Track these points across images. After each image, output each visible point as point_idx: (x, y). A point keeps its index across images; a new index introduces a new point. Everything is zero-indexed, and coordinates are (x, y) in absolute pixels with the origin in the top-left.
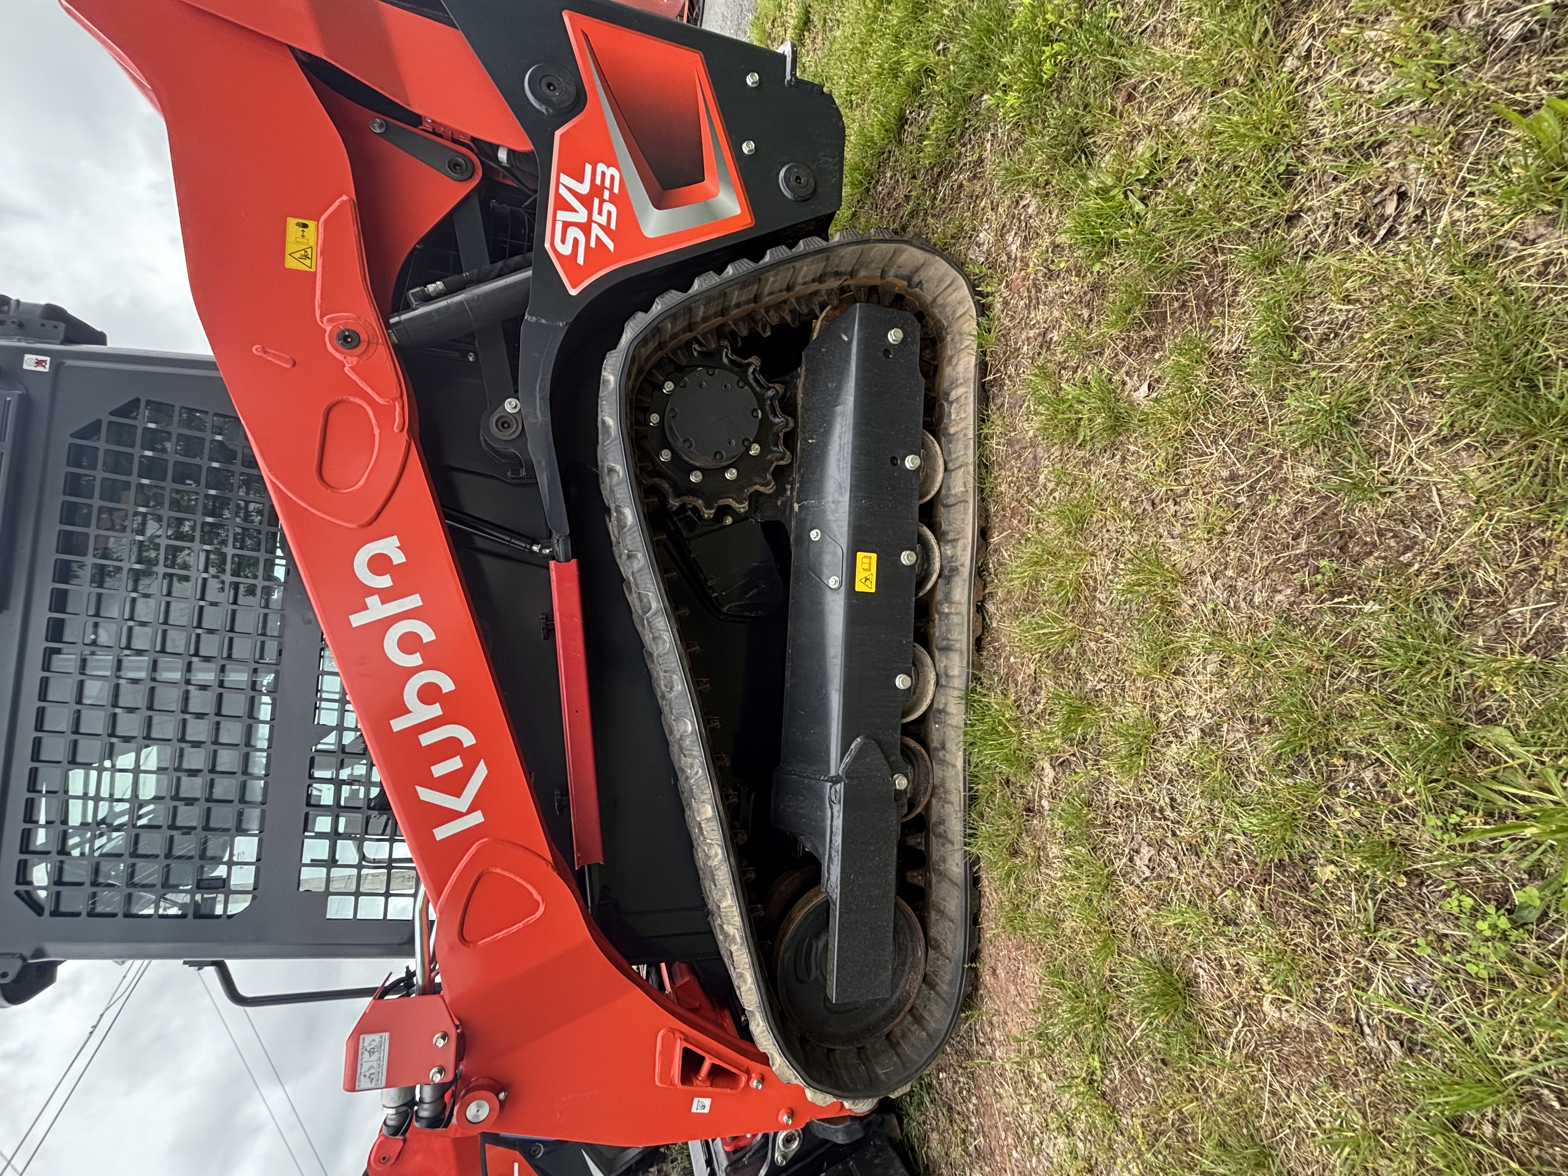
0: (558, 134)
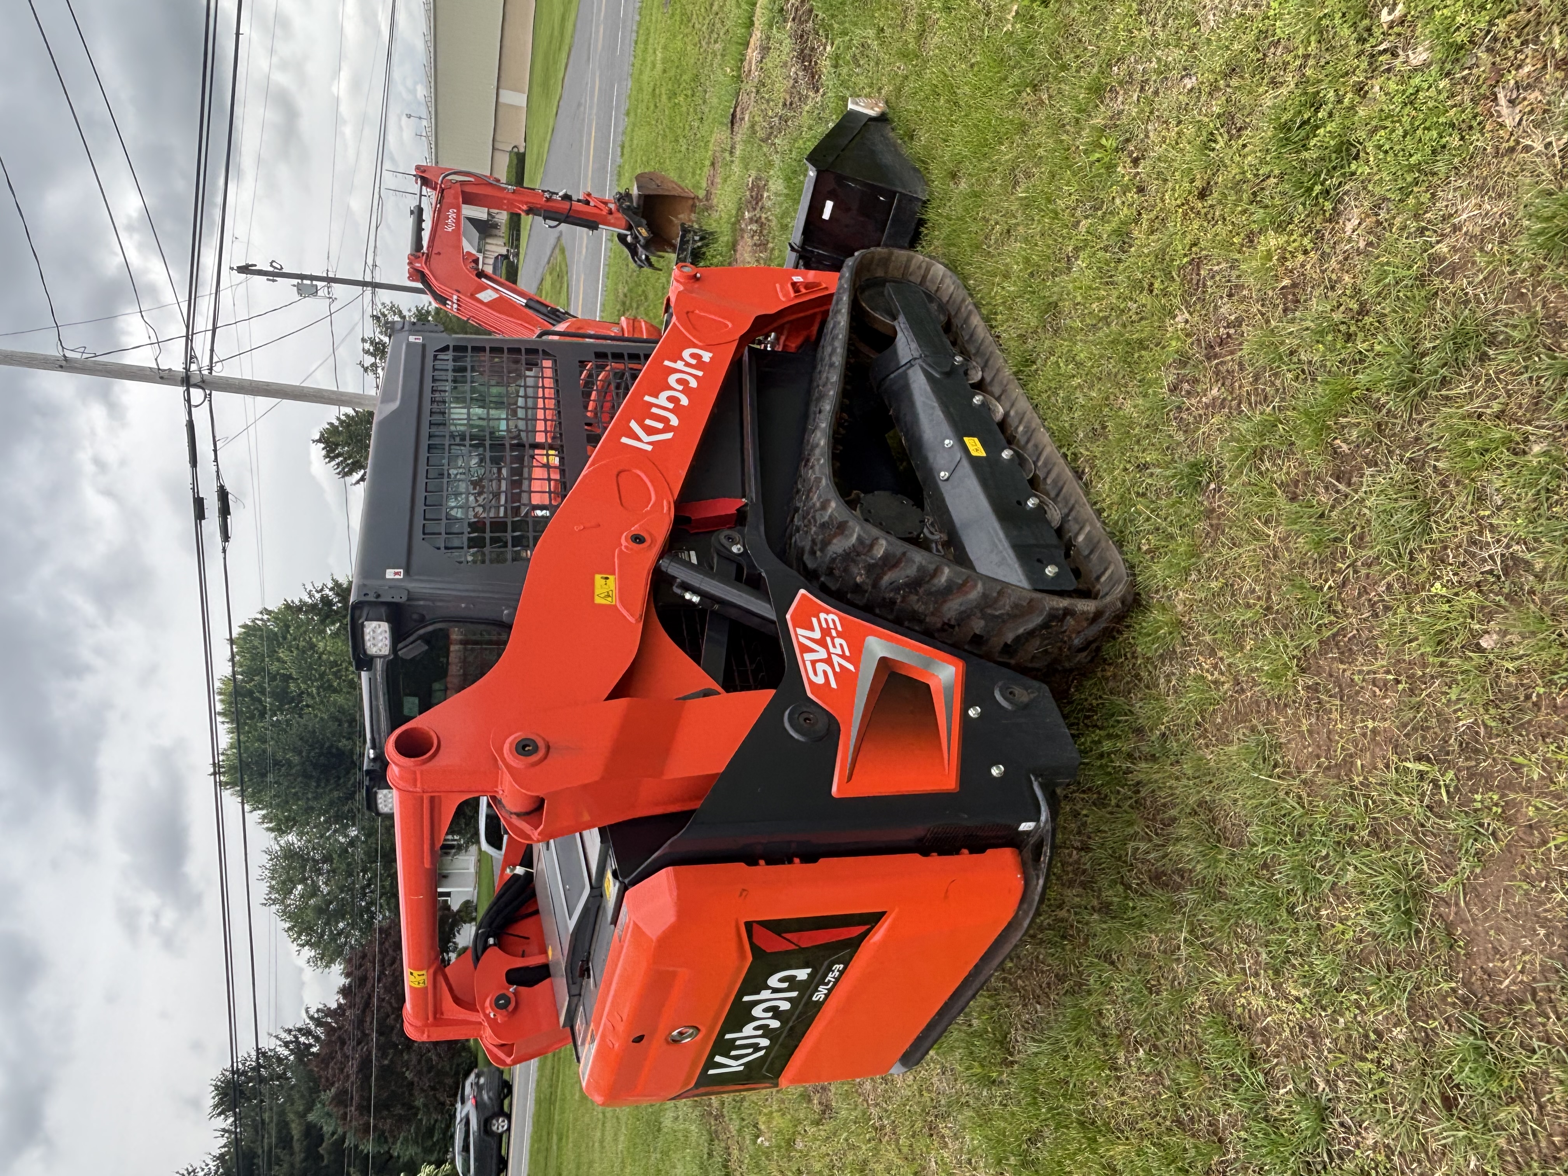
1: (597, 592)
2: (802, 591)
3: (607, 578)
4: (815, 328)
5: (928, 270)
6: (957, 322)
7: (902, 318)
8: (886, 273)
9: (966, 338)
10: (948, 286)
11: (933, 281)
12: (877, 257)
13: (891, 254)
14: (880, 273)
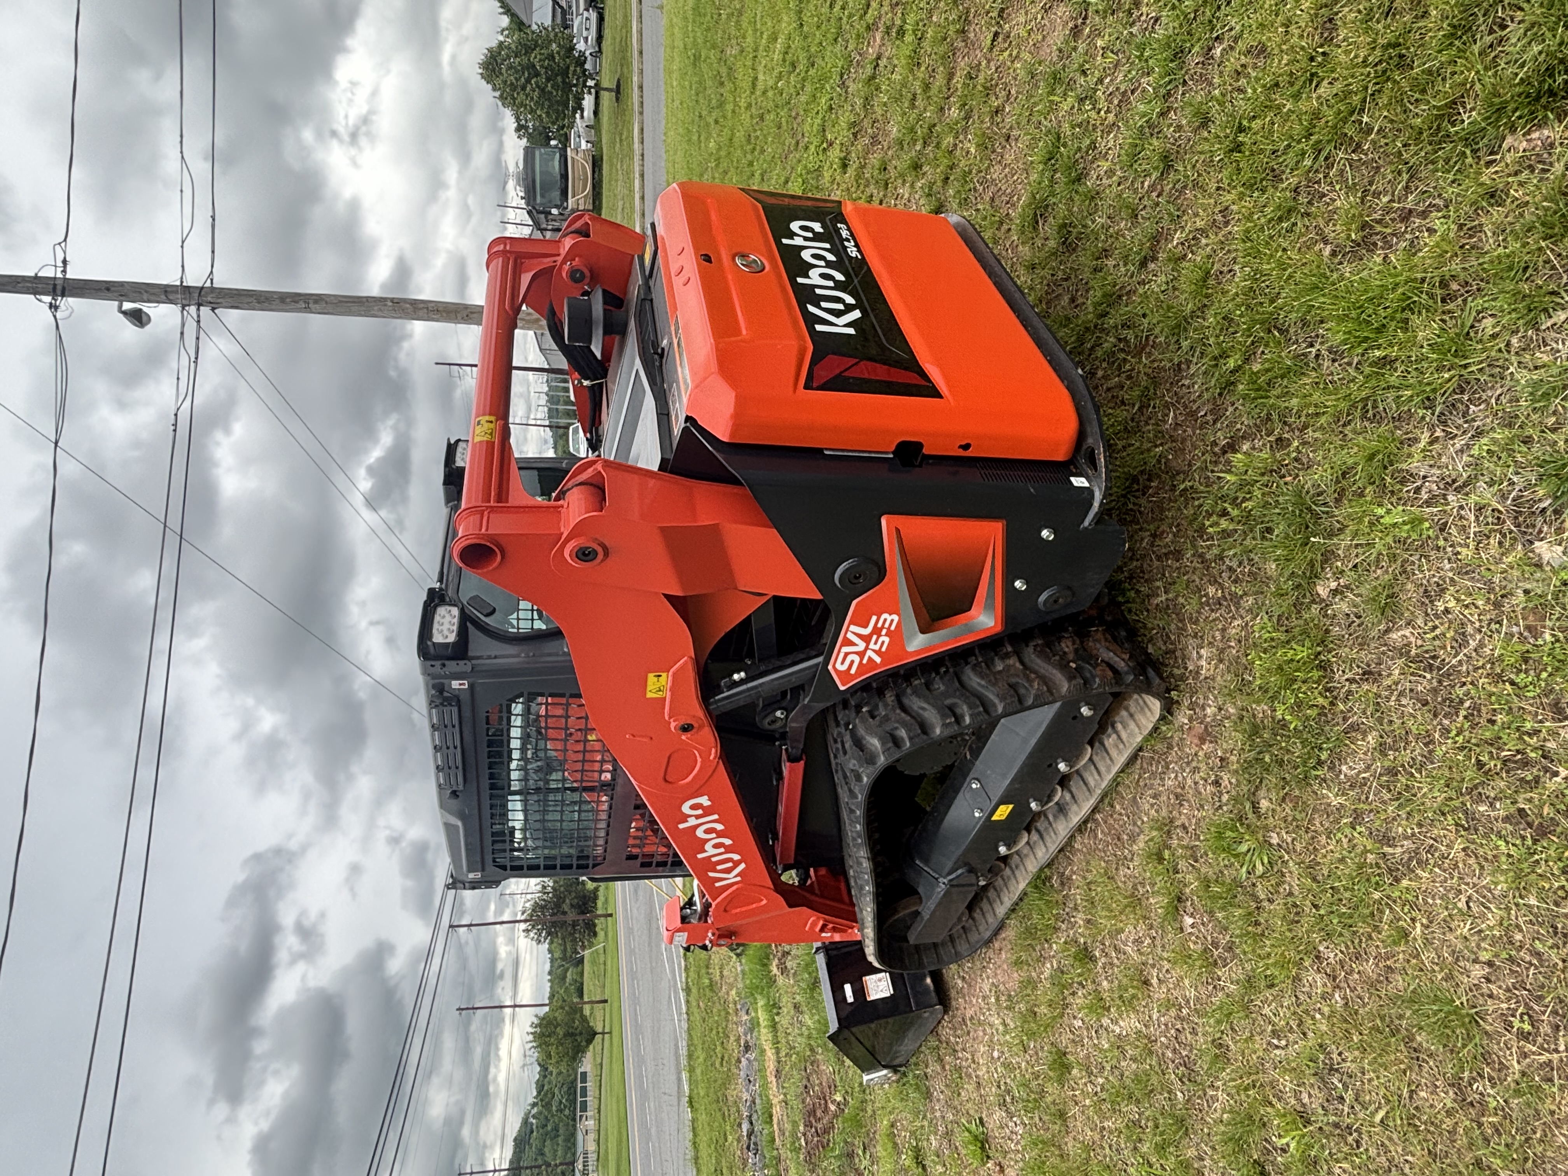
0: (854, 603)
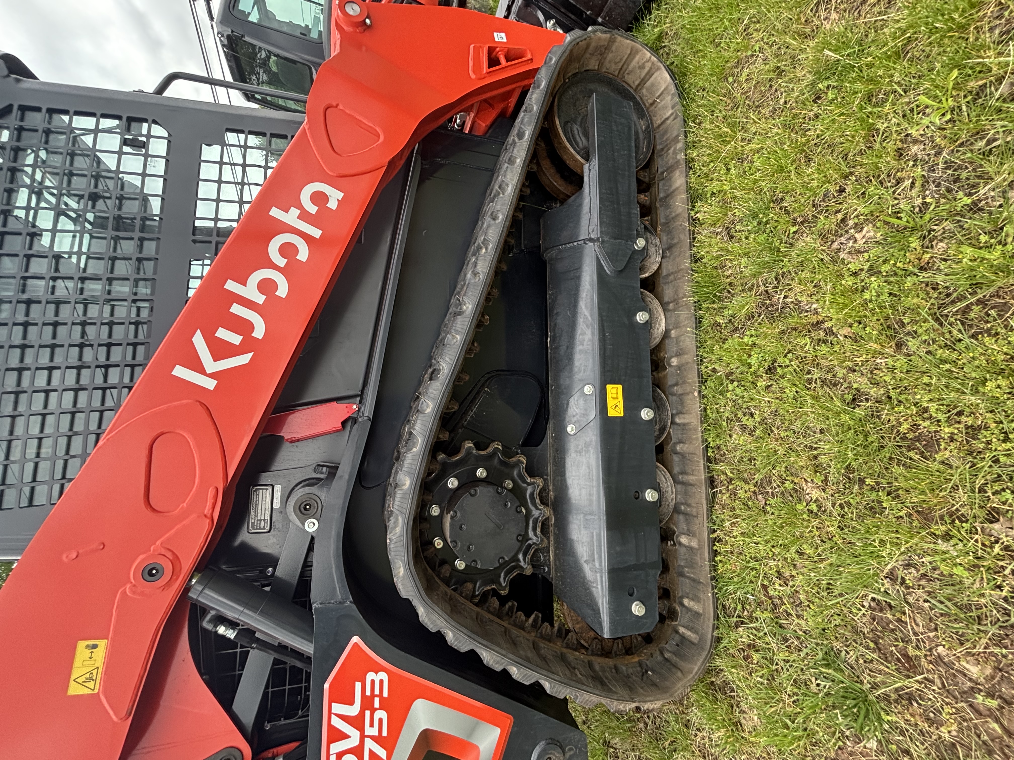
1: (75, 674)
2: (356, 639)
3: (95, 646)
4: (513, 101)
5: (650, 74)
6: (660, 164)
7: (595, 162)
8: (601, 64)
9: (662, 195)
10: (665, 108)
11: (651, 91)
12: (593, 44)
13: (612, 41)
14: (593, 64)
